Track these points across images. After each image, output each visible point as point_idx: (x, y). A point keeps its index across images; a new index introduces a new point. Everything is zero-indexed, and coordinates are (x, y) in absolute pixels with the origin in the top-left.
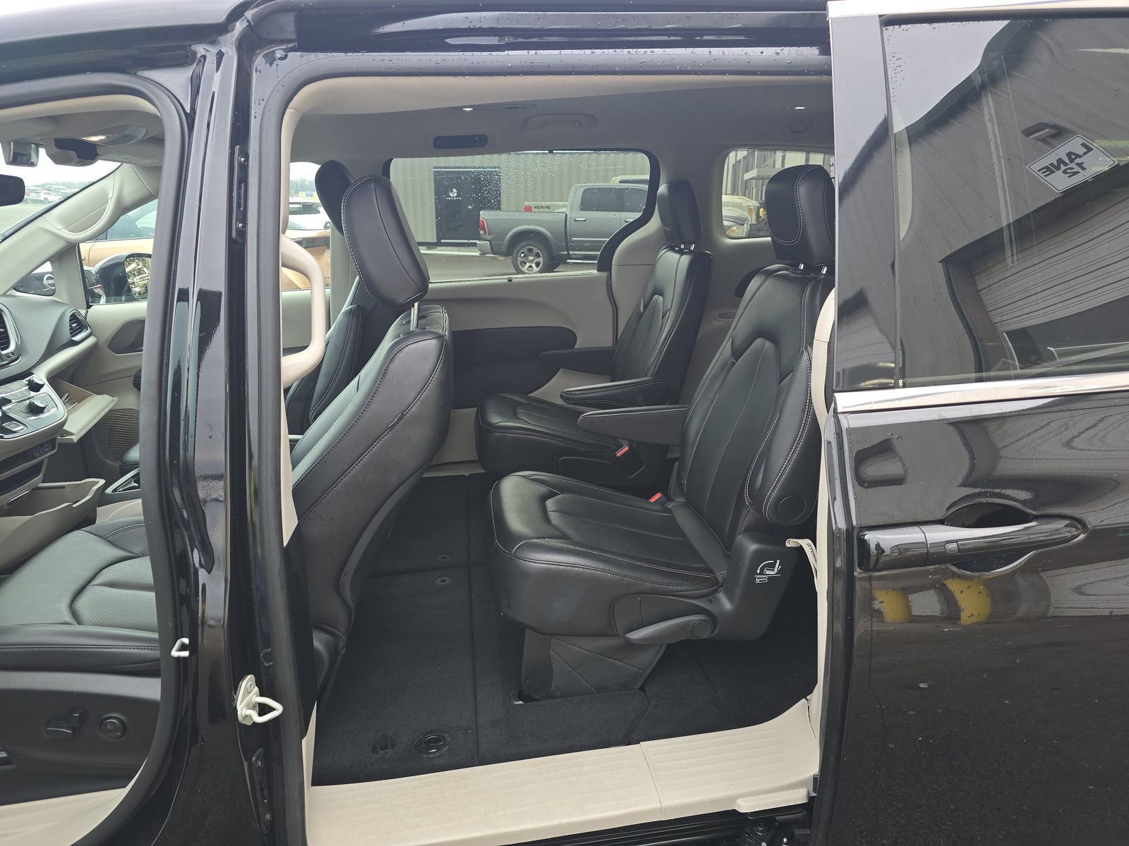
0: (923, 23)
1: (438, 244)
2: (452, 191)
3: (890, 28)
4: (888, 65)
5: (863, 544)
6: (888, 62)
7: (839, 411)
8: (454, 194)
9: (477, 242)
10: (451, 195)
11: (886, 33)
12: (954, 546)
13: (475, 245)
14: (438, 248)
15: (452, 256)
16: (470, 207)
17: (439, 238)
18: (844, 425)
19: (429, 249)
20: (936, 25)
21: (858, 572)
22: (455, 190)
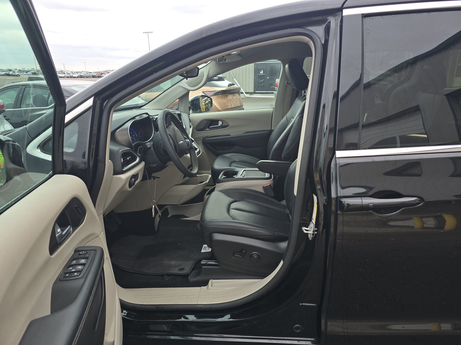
0: (379, 16)
1: (255, 93)
2: (261, 71)
3: (366, 18)
4: (364, 33)
5: (341, 202)
6: (364, 31)
7: (336, 157)
8: (262, 72)
9: (274, 92)
10: (261, 73)
11: (364, 20)
12: (372, 204)
13: (273, 93)
14: (254, 94)
15: (260, 98)
16: (268, 78)
17: (255, 90)
18: (338, 162)
19: (250, 95)
20: (384, 16)
21: (339, 212)
22: (262, 71)
